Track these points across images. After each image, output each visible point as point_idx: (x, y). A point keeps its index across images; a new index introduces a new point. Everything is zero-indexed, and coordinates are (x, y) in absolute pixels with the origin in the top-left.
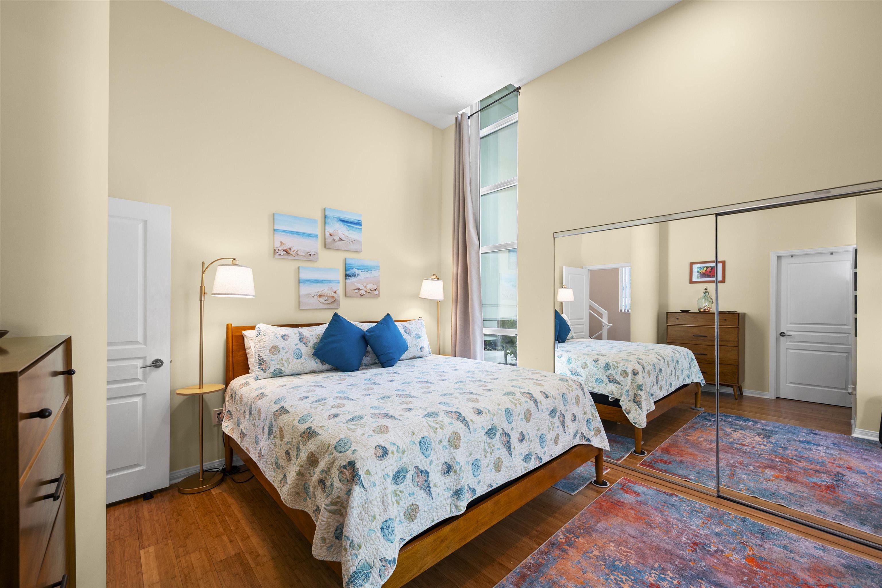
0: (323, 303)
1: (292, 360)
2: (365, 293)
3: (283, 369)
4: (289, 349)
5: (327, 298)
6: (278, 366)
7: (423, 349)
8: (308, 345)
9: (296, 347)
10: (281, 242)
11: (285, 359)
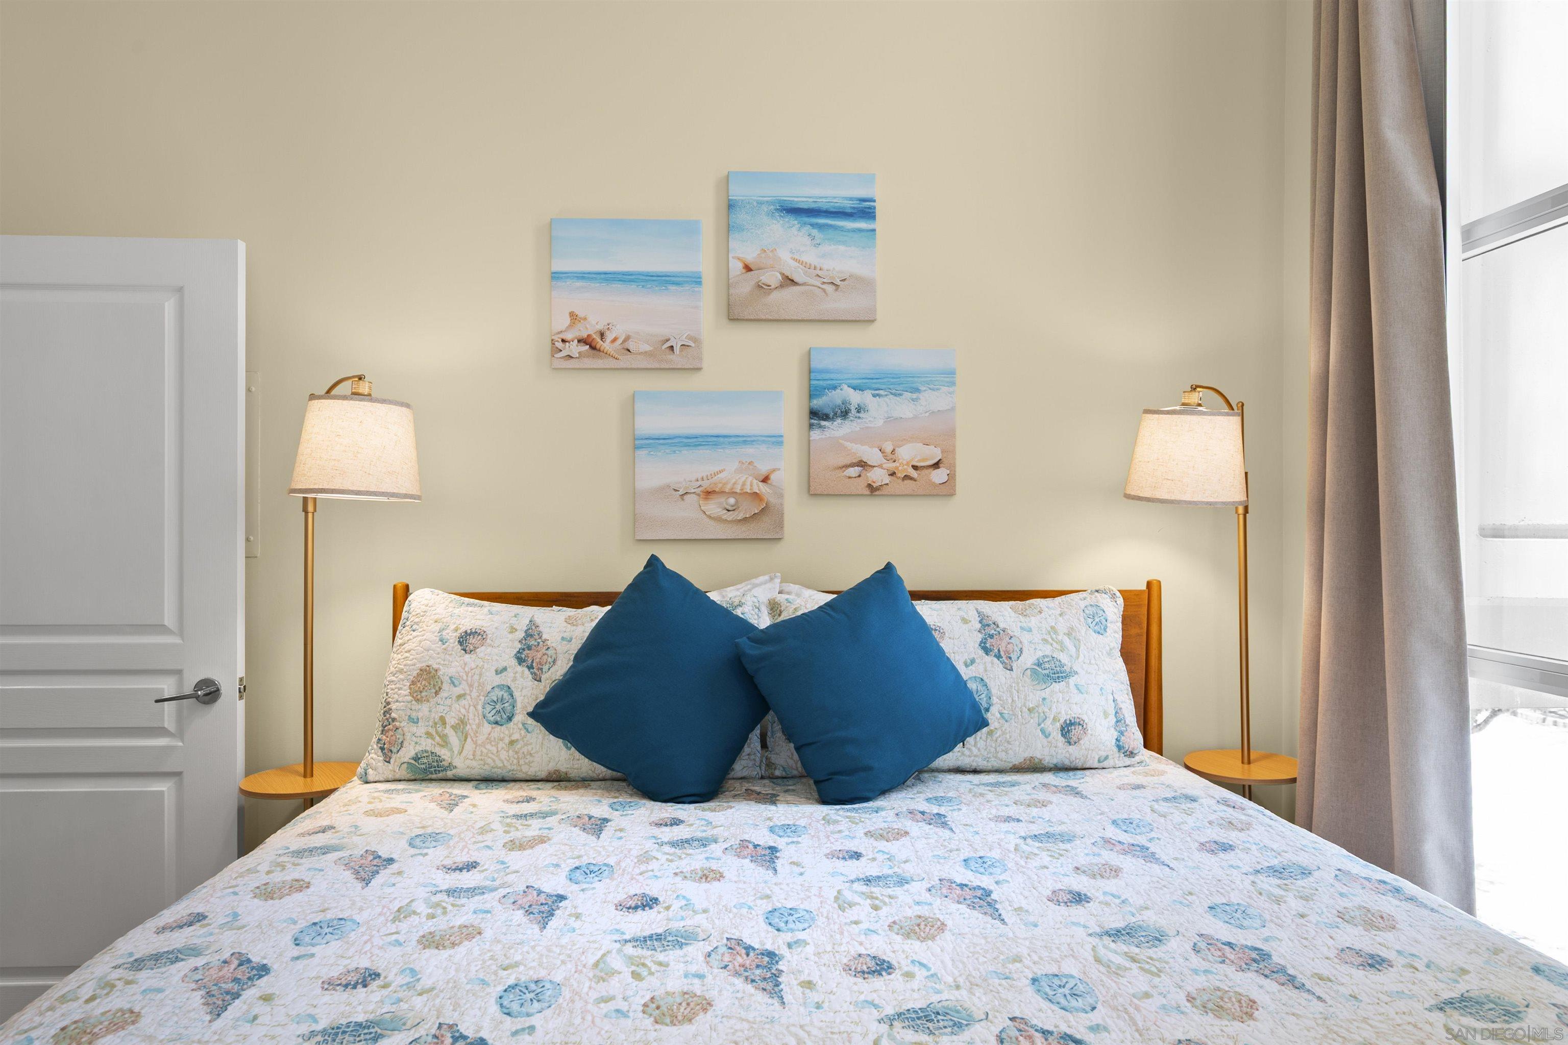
0: (718, 519)
1: (479, 725)
2: (887, 479)
3: (444, 753)
4: (471, 686)
5: (732, 501)
6: (427, 745)
7: (1075, 732)
8: (544, 677)
9: (498, 680)
10: (572, 315)
11: (451, 720)
